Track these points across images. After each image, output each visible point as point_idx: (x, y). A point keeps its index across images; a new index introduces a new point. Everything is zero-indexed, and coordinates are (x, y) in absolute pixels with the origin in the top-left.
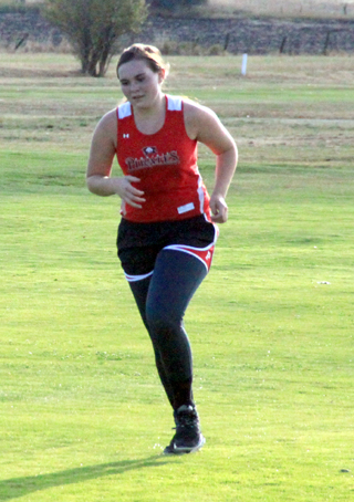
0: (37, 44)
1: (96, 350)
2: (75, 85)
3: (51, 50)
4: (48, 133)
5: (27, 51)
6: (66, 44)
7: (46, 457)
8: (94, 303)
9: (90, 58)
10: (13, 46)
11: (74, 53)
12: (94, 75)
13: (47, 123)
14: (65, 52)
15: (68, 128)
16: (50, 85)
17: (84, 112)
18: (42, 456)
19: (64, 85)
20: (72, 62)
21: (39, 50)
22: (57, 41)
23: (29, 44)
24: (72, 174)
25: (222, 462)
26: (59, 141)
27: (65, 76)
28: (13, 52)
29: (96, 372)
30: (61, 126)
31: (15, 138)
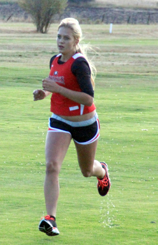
0: (17, 19)
1: (36, 161)
2: (34, 37)
3: (23, 21)
4: (19, 58)
5: (12, 21)
6: (30, 18)
7: (9, 214)
8: (36, 138)
9: (41, 25)
10: (6, 19)
11: (34, 23)
12: (42, 32)
13: (19, 54)
14: (29, 22)
15: (29, 56)
16: (22, 37)
17: (37, 49)
18: (7, 213)
19: (28, 37)
20: (33, 27)
21: (18, 21)
22: (26, 17)
23: (13, 18)
24: (28, 78)
25: (94, 217)
26: (24, 62)
27: (29, 33)
28: (6, 22)
29: (35, 172)
30: (26, 55)
31: (4, 61)
